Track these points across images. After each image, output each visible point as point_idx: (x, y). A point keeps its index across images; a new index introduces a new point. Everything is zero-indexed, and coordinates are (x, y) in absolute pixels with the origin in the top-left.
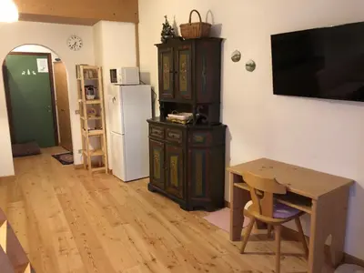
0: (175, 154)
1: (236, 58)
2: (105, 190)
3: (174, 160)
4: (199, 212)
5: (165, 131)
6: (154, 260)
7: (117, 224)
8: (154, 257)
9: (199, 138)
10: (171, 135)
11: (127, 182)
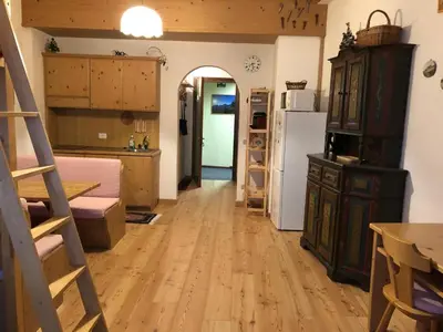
0: (329, 202)
1: (430, 71)
2: (251, 233)
3: (327, 209)
4: (351, 287)
5: (322, 169)
6: (253, 322)
7: (240, 271)
8: (256, 319)
9: (360, 182)
10: (327, 175)
11: (280, 230)
